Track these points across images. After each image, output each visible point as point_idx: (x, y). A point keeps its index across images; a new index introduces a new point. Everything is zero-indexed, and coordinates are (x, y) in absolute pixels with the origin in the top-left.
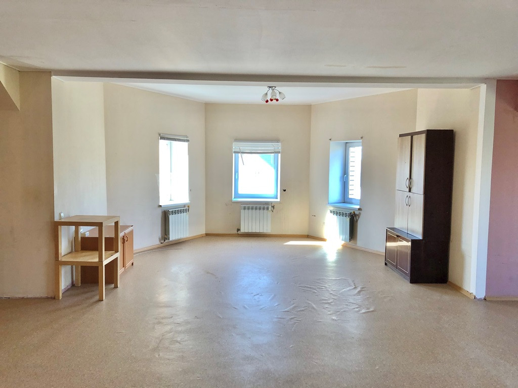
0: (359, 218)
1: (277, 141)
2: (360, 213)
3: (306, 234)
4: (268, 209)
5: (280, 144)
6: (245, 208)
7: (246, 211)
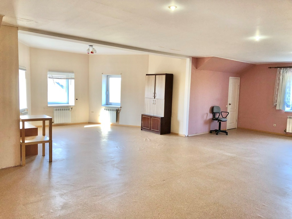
0: (120, 111)
1: (73, 72)
2: (121, 109)
3: (88, 122)
4: (69, 109)
5: (74, 74)
6: (56, 110)
7: (57, 111)
